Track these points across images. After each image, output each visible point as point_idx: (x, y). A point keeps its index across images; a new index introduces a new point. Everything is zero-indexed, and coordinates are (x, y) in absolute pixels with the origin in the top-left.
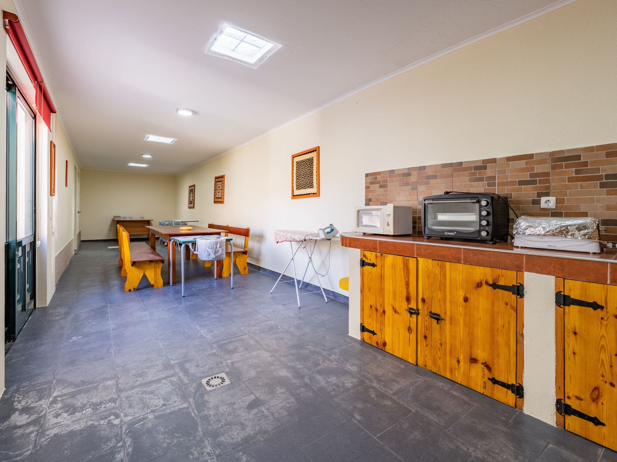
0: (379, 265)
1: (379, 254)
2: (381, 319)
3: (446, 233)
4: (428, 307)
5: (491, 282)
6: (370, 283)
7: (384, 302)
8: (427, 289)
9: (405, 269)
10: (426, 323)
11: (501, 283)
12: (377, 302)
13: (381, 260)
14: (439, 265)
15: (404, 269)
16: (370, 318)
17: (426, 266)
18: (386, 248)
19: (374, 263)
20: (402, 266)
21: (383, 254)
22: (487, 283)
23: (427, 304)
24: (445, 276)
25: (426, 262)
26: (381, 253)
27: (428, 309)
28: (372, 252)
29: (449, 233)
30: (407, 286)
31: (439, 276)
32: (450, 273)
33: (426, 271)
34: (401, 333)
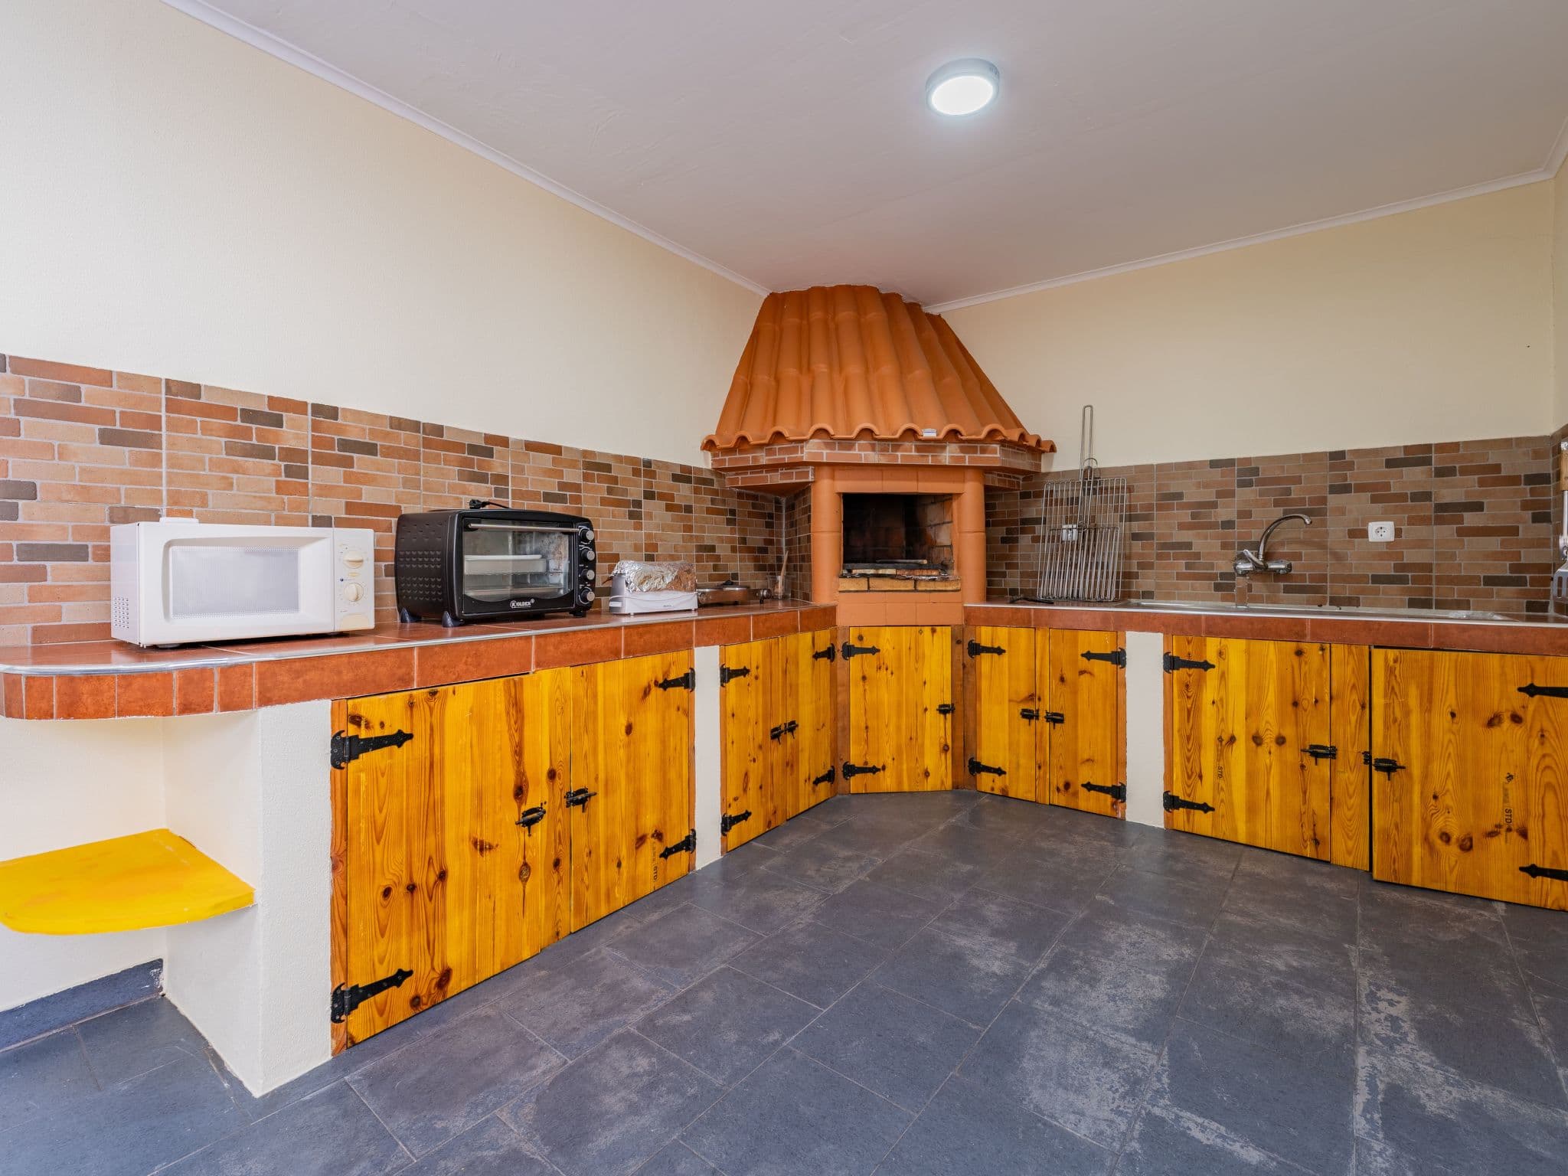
0: (420, 731)
1: (420, 695)
2: (430, 906)
3: (513, 604)
4: (561, 787)
5: (661, 681)
6: (381, 811)
7: (440, 848)
8: (559, 742)
9: (513, 711)
10: (559, 827)
11: (672, 677)
12: (415, 859)
13: (431, 710)
14: (585, 674)
15: (508, 713)
16: (383, 935)
17: (559, 687)
18: (444, 667)
19: (400, 732)
20: (501, 707)
21: (439, 689)
22: (656, 683)
23: (560, 779)
24: (595, 696)
25: (559, 676)
26: (428, 690)
27: (561, 790)
28: (390, 695)
29: (519, 604)
30: (517, 758)
31: (585, 701)
32: (604, 686)
33: (557, 699)
34: (501, 899)
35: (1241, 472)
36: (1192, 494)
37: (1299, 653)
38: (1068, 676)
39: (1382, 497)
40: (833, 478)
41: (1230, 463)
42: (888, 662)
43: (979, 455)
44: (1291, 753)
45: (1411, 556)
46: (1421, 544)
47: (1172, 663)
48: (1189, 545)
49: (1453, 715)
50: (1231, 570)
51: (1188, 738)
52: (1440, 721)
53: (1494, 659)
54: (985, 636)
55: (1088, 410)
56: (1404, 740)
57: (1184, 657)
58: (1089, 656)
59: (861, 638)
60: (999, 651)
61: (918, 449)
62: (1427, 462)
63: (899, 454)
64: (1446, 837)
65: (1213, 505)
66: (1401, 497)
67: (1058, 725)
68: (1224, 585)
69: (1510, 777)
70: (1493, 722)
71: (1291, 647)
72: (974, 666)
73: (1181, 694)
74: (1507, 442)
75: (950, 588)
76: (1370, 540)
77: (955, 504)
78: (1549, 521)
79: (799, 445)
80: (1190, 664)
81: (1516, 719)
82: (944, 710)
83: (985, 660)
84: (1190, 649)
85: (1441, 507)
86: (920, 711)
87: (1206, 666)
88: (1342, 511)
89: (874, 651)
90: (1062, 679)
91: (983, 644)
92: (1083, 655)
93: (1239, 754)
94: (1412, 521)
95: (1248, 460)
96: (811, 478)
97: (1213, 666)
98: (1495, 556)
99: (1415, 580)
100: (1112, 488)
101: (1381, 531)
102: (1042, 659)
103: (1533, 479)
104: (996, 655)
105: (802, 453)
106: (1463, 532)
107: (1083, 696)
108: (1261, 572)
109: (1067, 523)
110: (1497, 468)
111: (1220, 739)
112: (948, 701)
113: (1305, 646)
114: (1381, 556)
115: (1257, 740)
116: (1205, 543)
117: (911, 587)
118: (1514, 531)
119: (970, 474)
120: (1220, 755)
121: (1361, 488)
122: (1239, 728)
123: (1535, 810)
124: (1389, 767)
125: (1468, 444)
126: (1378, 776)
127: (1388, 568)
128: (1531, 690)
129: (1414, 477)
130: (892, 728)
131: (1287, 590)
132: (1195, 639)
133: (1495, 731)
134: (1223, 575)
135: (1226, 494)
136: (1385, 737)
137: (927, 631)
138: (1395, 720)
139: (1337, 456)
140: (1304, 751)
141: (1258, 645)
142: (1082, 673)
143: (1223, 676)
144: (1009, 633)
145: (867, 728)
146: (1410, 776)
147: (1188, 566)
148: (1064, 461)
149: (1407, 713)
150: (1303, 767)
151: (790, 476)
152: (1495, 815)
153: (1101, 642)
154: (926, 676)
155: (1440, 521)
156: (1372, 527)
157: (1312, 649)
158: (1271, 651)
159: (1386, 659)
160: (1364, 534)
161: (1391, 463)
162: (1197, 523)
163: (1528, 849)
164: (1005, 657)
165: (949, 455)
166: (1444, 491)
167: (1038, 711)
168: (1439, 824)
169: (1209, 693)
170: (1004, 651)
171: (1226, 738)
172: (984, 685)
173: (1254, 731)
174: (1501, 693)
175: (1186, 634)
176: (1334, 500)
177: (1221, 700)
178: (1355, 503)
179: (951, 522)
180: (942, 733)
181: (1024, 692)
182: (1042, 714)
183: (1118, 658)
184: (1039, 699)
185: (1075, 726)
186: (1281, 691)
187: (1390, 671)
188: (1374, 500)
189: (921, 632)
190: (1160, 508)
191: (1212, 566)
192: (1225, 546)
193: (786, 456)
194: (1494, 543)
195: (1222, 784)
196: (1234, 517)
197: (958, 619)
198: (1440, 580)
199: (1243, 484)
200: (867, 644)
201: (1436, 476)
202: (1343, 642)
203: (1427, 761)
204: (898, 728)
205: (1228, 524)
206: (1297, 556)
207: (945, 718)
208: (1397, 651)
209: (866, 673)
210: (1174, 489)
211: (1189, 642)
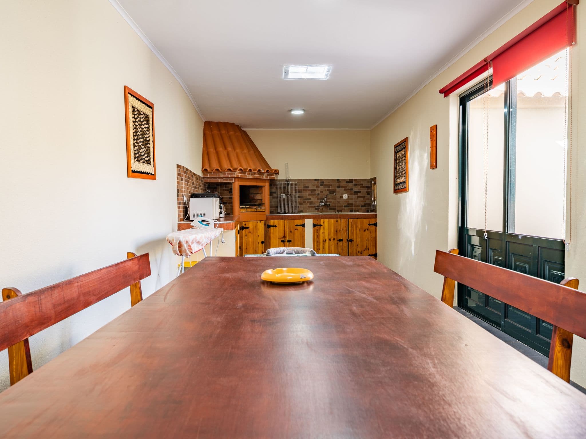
35: (321, 182)
36: (311, 187)
37: (337, 221)
38: (292, 231)
39: (346, 189)
40: (239, 181)
41: (318, 180)
42: (251, 231)
43: (271, 176)
44: (336, 241)
45: (350, 202)
46: (352, 199)
47: (314, 225)
48: (310, 199)
49: (360, 230)
50: (319, 205)
51: (318, 242)
52: (358, 231)
53: (365, 220)
54: (272, 223)
55: (287, 164)
56: (353, 236)
57: (317, 224)
58: (297, 225)
59: (245, 225)
60: (276, 226)
61: (259, 174)
62: (352, 182)
63: (255, 175)
64: (359, 252)
65: (315, 190)
66: (348, 189)
67: (290, 243)
68: (317, 209)
69: (367, 240)
70: (365, 231)
71: (336, 220)
72: (269, 231)
73: (316, 232)
74: (364, 179)
75: (263, 211)
76: (344, 198)
77: (263, 189)
78: (369, 195)
79: (234, 172)
80: (318, 225)
81: (368, 230)
82: (263, 243)
83: (272, 229)
84: (318, 222)
85: (355, 192)
86: (258, 243)
87: (321, 225)
88: (339, 192)
89: (248, 228)
90: (291, 232)
91: (271, 225)
92: (296, 225)
93: (327, 243)
94: (351, 194)
95: (322, 180)
96: (234, 181)
97: (322, 225)
98: (362, 201)
99: (351, 206)
100: (294, 185)
101: (345, 196)
102: (286, 227)
103: (368, 187)
104: (275, 227)
105: (235, 174)
106: (358, 197)
107: (296, 235)
108: (325, 205)
109: (282, 193)
110: (362, 184)
111: (323, 241)
112: (263, 240)
113: (338, 220)
114: (345, 202)
115: (330, 240)
116: (313, 199)
117: (255, 211)
118: (364, 197)
119: (267, 181)
120: (323, 244)
121: (342, 187)
122: (327, 238)
123: (370, 245)
124: (351, 241)
125: (359, 179)
126: (350, 243)
127: (346, 204)
128: (369, 225)
129: (350, 185)
130: (252, 248)
131: (330, 209)
132: (319, 220)
133: (365, 232)
134: (318, 206)
135: (318, 187)
136: (351, 235)
137: (259, 222)
138: (352, 232)
139: (338, 180)
140: (338, 241)
141: (330, 220)
142: (295, 230)
143: (324, 227)
144: (278, 222)
145: (247, 248)
146: (354, 242)
147: (310, 204)
148: (281, 177)
149: (354, 230)
150: (338, 244)
151: (227, 180)
152: (365, 247)
153: (299, 222)
154: (259, 234)
155: (355, 195)
156: (344, 195)
157: (339, 220)
158: (332, 221)
159: (351, 221)
160: (343, 197)
161: (347, 182)
162: (312, 194)
163: (369, 252)
164: (277, 228)
165: (265, 176)
166: (355, 188)
167: (285, 240)
168: (358, 250)
169: (321, 231)
170: (277, 226)
171: (324, 240)
172: (271, 235)
173: (329, 238)
174: (366, 226)
175: (317, 219)
176: (338, 190)
177: (324, 232)
178: (341, 190)
179: (262, 193)
180: (262, 249)
181: (282, 236)
182: (286, 241)
183: (303, 225)
184: (286, 237)
185: (294, 243)
186: (334, 229)
187: (351, 223)
188: (344, 190)
189: (258, 222)
190: (304, 190)
191: (315, 204)
192: (318, 199)
193: (230, 175)
194: (362, 199)
195: (324, 250)
196: (319, 193)
197: (265, 219)
198: (355, 206)
199: (321, 185)
200: (247, 226)
201: (354, 185)
202: (344, 218)
203: (356, 239)
204: (253, 248)
205: (318, 194)
206: (331, 202)
207: (263, 245)
208: (352, 220)
209: (247, 234)
210: (307, 185)
211: (318, 221)
